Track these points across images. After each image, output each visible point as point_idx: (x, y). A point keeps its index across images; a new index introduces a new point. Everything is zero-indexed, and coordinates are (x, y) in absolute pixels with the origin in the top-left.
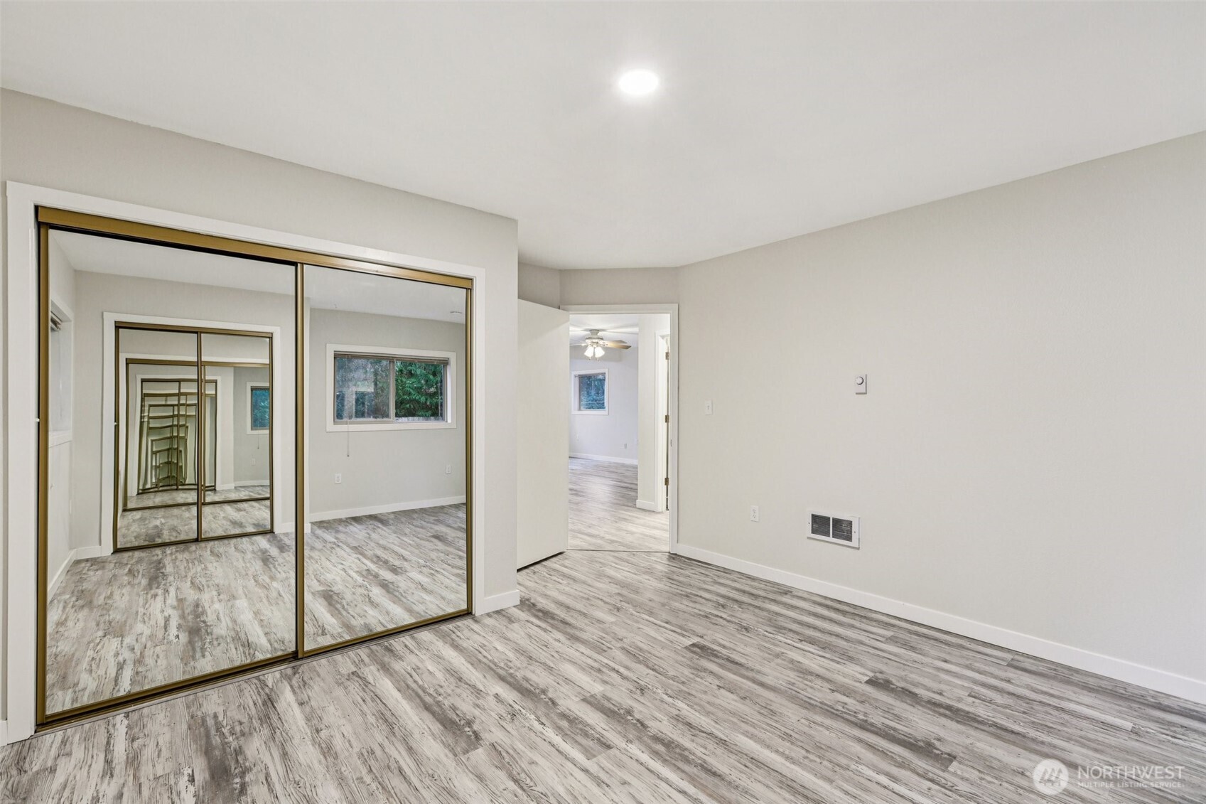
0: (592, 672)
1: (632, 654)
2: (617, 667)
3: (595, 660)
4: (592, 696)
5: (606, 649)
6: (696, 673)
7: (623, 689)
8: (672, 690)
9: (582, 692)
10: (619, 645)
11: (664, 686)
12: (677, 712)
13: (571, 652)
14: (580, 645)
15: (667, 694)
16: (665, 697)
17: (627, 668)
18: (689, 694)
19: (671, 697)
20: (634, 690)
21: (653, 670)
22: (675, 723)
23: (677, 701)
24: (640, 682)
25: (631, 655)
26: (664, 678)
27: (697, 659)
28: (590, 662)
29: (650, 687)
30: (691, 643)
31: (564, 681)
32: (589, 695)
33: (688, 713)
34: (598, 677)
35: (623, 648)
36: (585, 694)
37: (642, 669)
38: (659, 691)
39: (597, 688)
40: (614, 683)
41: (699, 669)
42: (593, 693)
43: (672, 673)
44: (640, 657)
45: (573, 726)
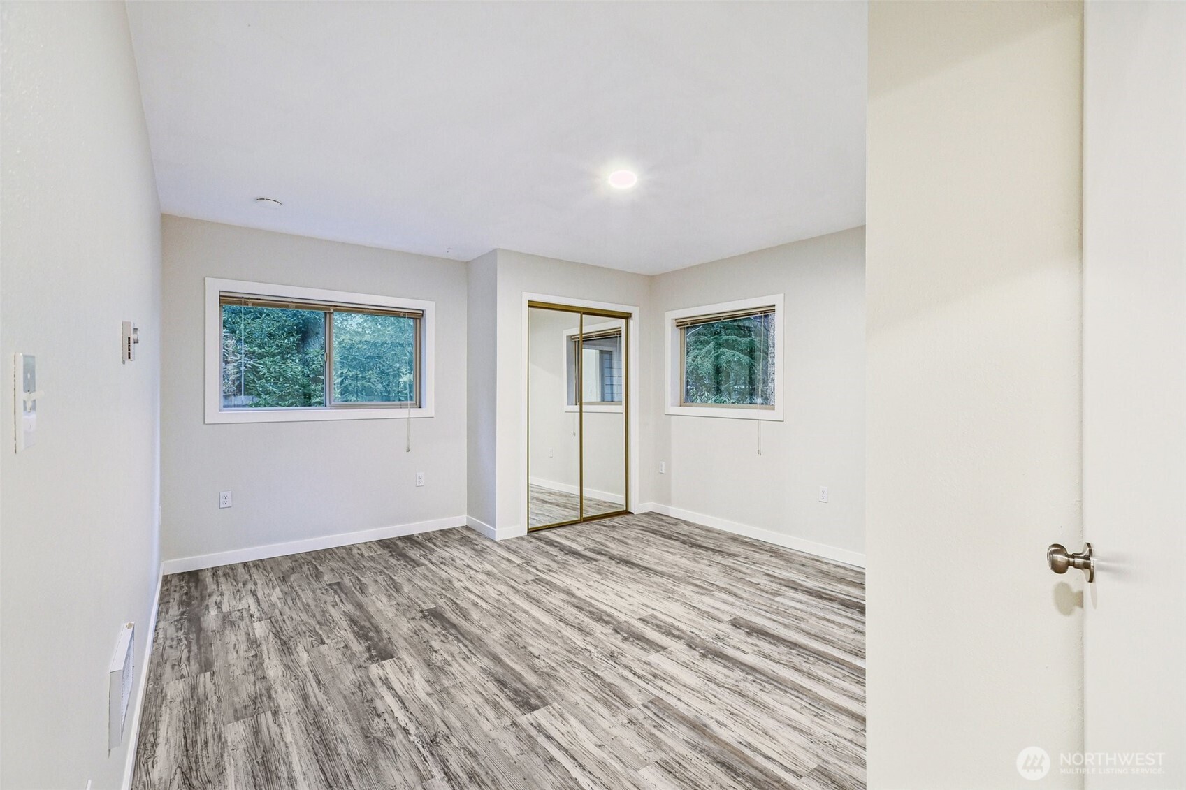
0: (662, 675)
1: (617, 697)
2: (636, 680)
3: (662, 689)
4: (658, 651)
5: (650, 705)
6: (553, 672)
7: (629, 656)
8: (584, 655)
9: (668, 655)
10: (633, 711)
11: (590, 660)
12: (587, 638)
13: (697, 703)
14: (687, 713)
15: (590, 652)
16: (592, 649)
17: (625, 679)
18: (569, 652)
19: (587, 650)
20: (620, 656)
21: (597, 676)
22: (591, 632)
23: (582, 646)
24: (613, 663)
25: (620, 695)
26: (588, 667)
27: (541, 687)
28: (668, 688)
29: (604, 658)
30: (535, 712)
31: (688, 665)
32: (661, 652)
33: (578, 638)
34: (655, 669)
35: (628, 705)
36: (664, 653)
37: (609, 677)
38: (596, 655)
39: (654, 658)
40: (638, 662)
41: (548, 675)
42: (658, 654)
43: (578, 672)
44: (609, 692)
45: (668, 631)
